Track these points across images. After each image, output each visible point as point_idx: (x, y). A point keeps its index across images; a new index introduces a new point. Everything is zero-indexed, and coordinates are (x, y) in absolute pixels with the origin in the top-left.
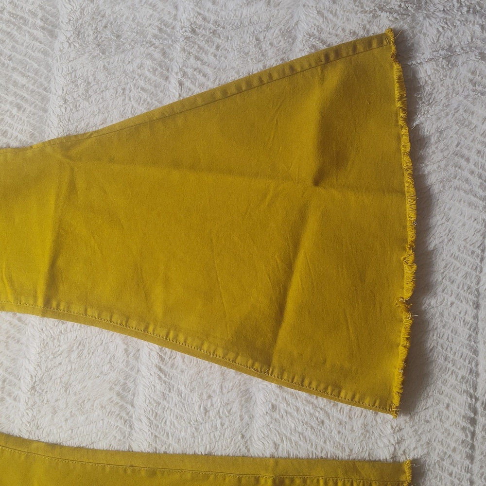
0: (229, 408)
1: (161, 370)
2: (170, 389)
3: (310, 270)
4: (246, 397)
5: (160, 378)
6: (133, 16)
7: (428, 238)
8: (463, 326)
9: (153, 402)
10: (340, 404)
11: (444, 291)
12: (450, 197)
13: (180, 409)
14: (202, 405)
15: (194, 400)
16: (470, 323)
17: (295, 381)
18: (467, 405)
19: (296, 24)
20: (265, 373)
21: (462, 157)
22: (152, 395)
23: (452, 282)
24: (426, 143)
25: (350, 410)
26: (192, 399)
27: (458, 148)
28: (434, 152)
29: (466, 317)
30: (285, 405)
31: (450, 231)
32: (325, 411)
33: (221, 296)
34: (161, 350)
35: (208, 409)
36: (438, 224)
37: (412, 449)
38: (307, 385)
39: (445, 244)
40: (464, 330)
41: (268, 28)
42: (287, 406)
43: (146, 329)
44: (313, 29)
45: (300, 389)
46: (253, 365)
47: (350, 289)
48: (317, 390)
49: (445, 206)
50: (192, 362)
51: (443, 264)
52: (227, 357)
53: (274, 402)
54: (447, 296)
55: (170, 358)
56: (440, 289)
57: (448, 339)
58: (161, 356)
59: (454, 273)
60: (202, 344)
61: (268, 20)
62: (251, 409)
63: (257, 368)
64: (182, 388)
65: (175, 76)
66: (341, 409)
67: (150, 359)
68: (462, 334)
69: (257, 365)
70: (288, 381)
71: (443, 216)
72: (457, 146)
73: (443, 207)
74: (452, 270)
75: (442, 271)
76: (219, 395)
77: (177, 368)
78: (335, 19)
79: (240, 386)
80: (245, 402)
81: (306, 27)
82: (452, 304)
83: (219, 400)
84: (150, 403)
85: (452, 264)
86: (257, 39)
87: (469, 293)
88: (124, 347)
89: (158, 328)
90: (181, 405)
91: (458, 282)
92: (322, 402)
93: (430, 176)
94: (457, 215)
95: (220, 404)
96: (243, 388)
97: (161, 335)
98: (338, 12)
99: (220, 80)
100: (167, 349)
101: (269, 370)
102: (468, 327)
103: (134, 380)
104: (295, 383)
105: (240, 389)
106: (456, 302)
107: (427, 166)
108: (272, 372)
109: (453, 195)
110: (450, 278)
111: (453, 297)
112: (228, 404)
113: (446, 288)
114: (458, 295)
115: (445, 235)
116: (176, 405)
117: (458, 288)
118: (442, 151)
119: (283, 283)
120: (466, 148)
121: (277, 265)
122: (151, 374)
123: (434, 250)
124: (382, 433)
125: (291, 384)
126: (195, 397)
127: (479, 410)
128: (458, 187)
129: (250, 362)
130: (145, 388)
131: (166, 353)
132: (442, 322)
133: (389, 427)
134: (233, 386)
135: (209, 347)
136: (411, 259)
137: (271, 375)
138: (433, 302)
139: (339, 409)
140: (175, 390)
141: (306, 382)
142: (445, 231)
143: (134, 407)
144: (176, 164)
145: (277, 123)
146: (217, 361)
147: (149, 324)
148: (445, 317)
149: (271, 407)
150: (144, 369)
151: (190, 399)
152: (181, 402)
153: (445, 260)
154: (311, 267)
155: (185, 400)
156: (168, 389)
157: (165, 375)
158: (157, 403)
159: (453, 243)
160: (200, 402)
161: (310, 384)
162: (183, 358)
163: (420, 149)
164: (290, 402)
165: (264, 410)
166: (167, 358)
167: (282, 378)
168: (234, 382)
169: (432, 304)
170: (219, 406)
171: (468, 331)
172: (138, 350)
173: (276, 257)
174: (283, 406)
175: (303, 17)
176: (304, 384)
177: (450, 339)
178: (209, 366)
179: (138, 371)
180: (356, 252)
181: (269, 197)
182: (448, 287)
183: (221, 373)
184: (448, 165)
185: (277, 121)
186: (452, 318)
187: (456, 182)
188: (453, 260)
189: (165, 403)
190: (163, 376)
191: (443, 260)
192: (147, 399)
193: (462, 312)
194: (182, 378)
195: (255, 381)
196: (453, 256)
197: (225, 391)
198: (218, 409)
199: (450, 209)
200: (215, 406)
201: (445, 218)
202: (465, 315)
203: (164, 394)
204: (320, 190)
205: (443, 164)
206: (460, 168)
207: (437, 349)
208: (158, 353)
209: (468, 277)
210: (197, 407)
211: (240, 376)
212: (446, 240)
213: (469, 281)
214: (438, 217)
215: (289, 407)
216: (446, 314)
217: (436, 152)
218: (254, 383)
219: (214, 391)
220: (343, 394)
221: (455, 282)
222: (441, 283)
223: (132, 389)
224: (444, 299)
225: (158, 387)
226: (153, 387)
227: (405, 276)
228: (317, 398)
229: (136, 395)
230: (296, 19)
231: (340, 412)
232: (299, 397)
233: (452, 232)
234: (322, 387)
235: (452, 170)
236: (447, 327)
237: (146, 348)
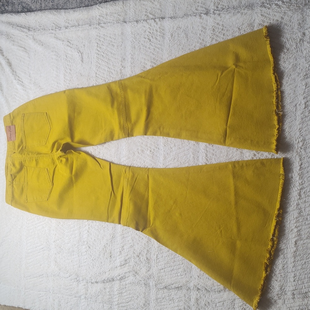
6: (192, 26)
19: (254, 20)
37: (308, 192)
41: (243, 24)
44: (260, 21)
55: (210, 159)
61: (242, 21)
78: (269, 16)
81: (258, 21)
86: (239, 29)
88: (193, 156)
98: (270, 13)
124: (295, 185)
133: (298, 183)
166: (209, 159)
172: (198, 157)
175: (256, 18)
230: (253, 19)
237: (201, 156)
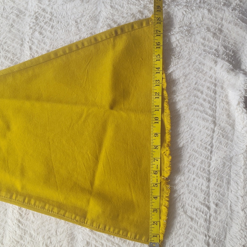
0: (61, 244)
1: (19, 221)
2: (25, 233)
3: (109, 160)
4: (72, 237)
5: (19, 226)
6: (3, 7)
7: (179, 140)
8: (201, 192)
9: (14, 241)
10: (128, 241)
11: (189, 171)
12: (192, 115)
13: (31, 245)
14: (44, 243)
15: (40, 240)
16: (205, 191)
17: (100, 227)
18: (203, 240)
19: (100, 13)
20: (82, 222)
21: (199, 91)
22: (14, 237)
23: (194, 166)
24: (177, 83)
25: (134, 245)
26: (39, 239)
27: (196, 86)
28: (182, 88)
29: (203, 187)
30: (95, 242)
31: (192, 135)
32: (119, 245)
33: (55, 177)
34: (20, 209)
35: (48, 245)
36: (185, 131)
38: (107, 230)
39: (189, 143)
40: (201, 195)
41: (82, 16)
42: (96, 243)
43: (11, 197)
44: (109, 15)
45: (103, 232)
46: (75, 218)
47: (133, 171)
48: (113, 233)
49: (189, 120)
50: (39, 216)
51: (188, 155)
52: (60, 213)
53: (88, 240)
54: (191, 175)
55: (25, 214)
56: (187, 170)
57: (192, 200)
58: (20, 213)
59: (195, 161)
60: (45, 205)
61: (82, 11)
62: (74, 245)
63: (78, 219)
64: (32, 232)
65: (27, 44)
66: (128, 244)
67: (13, 215)
68: (200, 197)
69: (78, 218)
70: (96, 227)
71: (188, 126)
72: (196, 84)
73: (188, 121)
74: (193, 159)
75: (188, 159)
76: (55, 236)
77: (29, 220)
78: (122, 9)
79: (67, 230)
80: (70, 240)
81: (105, 14)
82: (194, 179)
83: (55, 239)
84: (13, 242)
85: (193, 155)
86: (76, 22)
87: (204, 173)
89: (19, 196)
90: (32, 243)
91: (197, 166)
92: (117, 240)
93: (180, 102)
94: (196, 126)
95: (55, 242)
96: (69, 232)
97: (20, 200)
98: (124, 5)
99: (53, 46)
100: (24, 209)
101: (85, 221)
102: (204, 193)
103: (3, 228)
104: (101, 229)
105: (68, 233)
106: (196, 178)
107: (177, 96)
108: (87, 222)
109: (194, 114)
110: (192, 164)
111: (194, 175)
112: (60, 242)
113: (190, 169)
114: (197, 174)
115: (189, 138)
116: (29, 243)
117: (197, 170)
118: (187, 87)
119: (93, 169)
120: (201, 85)
121: (89, 158)
122: (13, 224)
123: (183, 147)
125: (98, 229)
126: (40, 238)
127: (211, 243)
128: (196, 108)
129: (73, 216)
130: (10, 232)
131: (23, 211)
132: (188, 190)
134: (63, 231)
135: (49, 207)
136: (168, 152)
137: (86, 224)
138: (183, 178)
139: (127, 244)
140: (28, 233)
141: (107, 228)
142: (189, 135)
143: (3, 244)
144: (28, 98)
145: (88, 72)
146: (54, 216)
147: (13, 194)
148: (190, 187)
149: (86, 243)
150: (9, 221)
151: (37, 239)
152: (32, 241)
153: (190, 153)
154: (109, 158)
155: (34, 240)
156: (24, 233)
157: (22, 225)
158: (17, 242)
159: (194, 143)
160: (43, 241)
161: (109, 229)
162: (34, 214)
163: (174, 86)
164: (98, 240)
165: (82, 245)
166: (23, 214)
167: (92, 226)
168: (64, 228)
169: (182, 179)
170: (55, 243)
171: (204, 196)
172: (6, 210)
173: (88, 152)
174: (94, 242)
175: (103, 9)
176: (106, 229)
177: (193, 200)
178: (49, 219)
179: (6, 222)
180: (136, 148)
181: (84, 116)
182: (191, 169)
183: (56, 223)
184: (190, 96)
185: (88, 71)
186: (194, 188)
187: (196, 106)
188: (194, 153)
189: (22, 242)
190: (21, 226)
191: (188, 153)
192: (11, 240)
193: (200, 184)
194: (33, 226)
195: (76, 227)
196: (194, 150)
197: (58, 234)
198: (54, 245)
199: (192, 122)
200: (53, 243)
201: (189, 128)
202: (202, 186)
203: (21, 236)
204: (114, 112)
205: (187, 95)
206: (197, 97)
207: (186, 207)
208: (18, 211)
209: (203, 163)
210: (41, 244)
211: (68, 225)
212: (190, 141)
213: (204, 165)
214: (185, 127)
215: (97, 243)
216: (190, 185)
217: (183, 88)
218: (76, 229)
219: (52, 234)
220: (129, 235)
221: (196, 166)
222: (187, 167)
223: (2, 233)
224: (189, 176)
225: (18, 232)
226: (15, 232)
227: (165, 163)
228: (114, 237)
229: (4, 237)
230: (99, 10)
231: (128, 246)
232: (103, 237)
233: (193, 136)
234: (116, 231)
235: (193, 99)
236: (191, 193)
237: (11, 208)
